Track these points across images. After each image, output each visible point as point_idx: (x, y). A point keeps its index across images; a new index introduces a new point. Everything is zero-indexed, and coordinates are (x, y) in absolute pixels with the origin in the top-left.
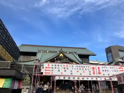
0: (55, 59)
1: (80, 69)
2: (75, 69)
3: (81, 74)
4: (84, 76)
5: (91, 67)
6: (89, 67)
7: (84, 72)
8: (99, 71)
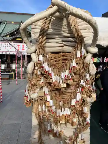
0: (15, 32)
1: (8, 46)
2: (3, 46)
3: (8, 50)
4: (10, 52)
5: (17, 45)
6: (15, 44)
7: (10, 48)
8: (23, 48)
